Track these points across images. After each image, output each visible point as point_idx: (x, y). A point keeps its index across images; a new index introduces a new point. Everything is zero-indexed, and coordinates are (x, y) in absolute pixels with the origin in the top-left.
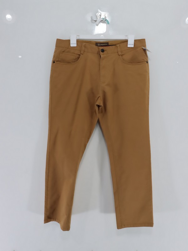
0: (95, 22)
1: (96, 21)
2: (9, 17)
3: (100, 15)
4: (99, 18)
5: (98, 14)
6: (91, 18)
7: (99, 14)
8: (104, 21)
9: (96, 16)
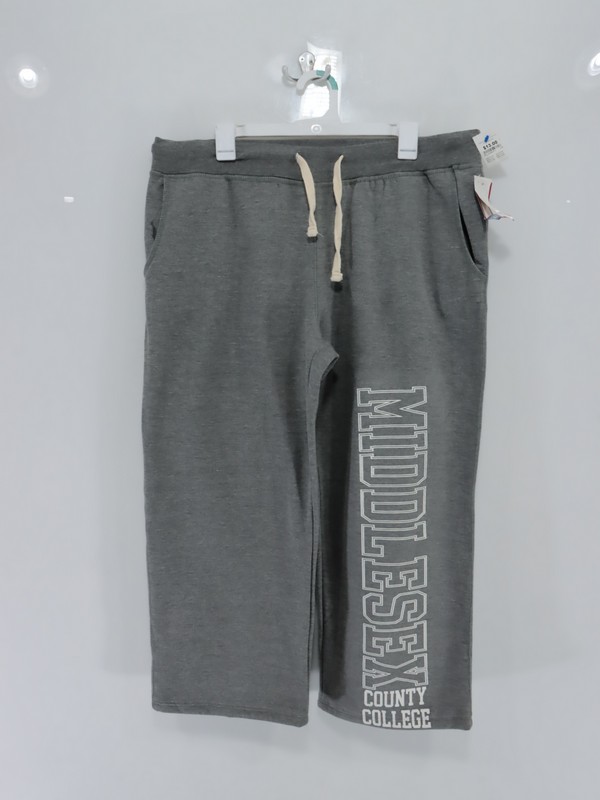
0: (292, 83)
1: (296, 80)
2: (27, 75)
3: (311, 62)
4: (308, 70)
5: (305, 59)
6: (284, 72)
7: (309, 56)
8: (323, 79)
9: (300, 65)
